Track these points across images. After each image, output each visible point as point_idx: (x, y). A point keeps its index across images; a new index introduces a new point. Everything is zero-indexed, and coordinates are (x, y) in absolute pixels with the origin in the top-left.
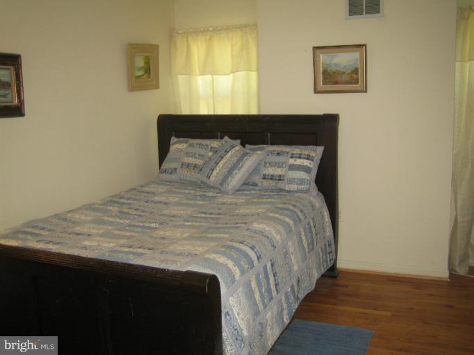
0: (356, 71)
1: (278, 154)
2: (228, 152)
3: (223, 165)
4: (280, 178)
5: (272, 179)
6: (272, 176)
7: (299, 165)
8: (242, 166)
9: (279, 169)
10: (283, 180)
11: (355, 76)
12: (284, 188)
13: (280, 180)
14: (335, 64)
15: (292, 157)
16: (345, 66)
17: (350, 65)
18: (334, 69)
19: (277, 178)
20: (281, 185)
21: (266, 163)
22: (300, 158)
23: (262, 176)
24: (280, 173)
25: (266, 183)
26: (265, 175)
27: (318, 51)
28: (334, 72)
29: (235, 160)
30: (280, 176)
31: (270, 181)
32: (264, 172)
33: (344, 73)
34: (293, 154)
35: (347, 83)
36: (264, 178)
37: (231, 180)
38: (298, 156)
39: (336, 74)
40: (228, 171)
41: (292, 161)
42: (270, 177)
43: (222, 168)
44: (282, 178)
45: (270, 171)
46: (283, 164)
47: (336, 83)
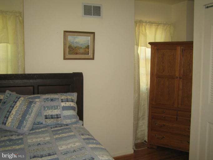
0: (88, 47)
1: (52, 100)
2: (16, 102)
3: (16, 113)
4: (58, 117)
5: (52, 118)
6: (52, 116)
7: (69, 106)
8: (32, 112)
9: (56, 110)
10: (60, 117)
11: (87, 50)
12: (63, 123)
13: (58, 118)
14: (76, 42)
15: (62, 102)
16: (82, 44)
17: (85, 44)
18: (75, 45)
19: (56, 117)
20: (60, 121)
21: (44, 107)
22: (68, 101)
23: (44, 117)
24: (57, 113)
25: (49, 121)
26: (46, 116)
27: (67, 34)
28: (76, 47)
29: (24, 107)
30: (57, 115)
31: (52, 120)
32: (45, 114)
33: (81, 48)
34: (62, 99)
35: (82, 54)
36: (46, 118)
37: (26, 124)
38: (66, 100)
39: (76, 48)
40: (22, 117)
41: (63, 104)
42: (50, 117)
43: (15, 115)
44: (59, 116)
45: (50, 112)
46: (57, 107)
47: (77, 54)
